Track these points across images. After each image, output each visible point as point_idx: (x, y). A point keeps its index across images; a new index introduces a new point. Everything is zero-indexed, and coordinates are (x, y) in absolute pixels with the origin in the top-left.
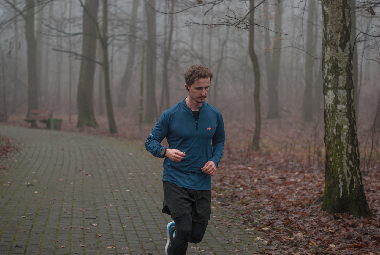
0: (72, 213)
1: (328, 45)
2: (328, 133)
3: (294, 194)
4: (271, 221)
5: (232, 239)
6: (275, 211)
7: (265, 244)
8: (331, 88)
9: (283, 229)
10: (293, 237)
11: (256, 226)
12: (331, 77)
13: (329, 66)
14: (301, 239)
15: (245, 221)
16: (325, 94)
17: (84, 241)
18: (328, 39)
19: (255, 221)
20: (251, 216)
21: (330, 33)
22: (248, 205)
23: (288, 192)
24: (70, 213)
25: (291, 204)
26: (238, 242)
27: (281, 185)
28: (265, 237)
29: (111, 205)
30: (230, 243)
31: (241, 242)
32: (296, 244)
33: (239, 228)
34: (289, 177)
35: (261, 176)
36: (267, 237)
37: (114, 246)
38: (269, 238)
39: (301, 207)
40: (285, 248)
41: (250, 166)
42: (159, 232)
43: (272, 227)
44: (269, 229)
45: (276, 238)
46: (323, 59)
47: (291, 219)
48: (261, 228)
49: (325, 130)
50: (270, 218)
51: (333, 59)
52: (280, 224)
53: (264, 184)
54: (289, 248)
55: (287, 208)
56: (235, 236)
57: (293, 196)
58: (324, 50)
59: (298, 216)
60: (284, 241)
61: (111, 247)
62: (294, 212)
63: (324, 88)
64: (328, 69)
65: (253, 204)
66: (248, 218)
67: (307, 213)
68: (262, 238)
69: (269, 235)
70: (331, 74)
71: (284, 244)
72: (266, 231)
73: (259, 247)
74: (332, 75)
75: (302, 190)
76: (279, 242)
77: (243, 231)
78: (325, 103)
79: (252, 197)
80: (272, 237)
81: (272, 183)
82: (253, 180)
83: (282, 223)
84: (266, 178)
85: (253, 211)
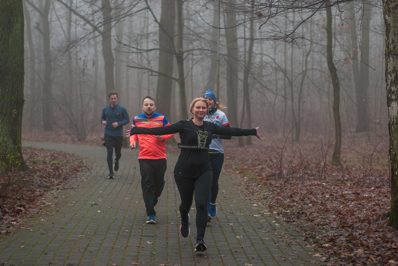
0: (131, 232)
1: (390, 55)
2: (392, 146)
3: (364, 210)
4: (333, 238)
5: (289, 256)
6: (339, 227)
7: (323, 260)
8: (395, 99)
9: (344, 245)
10: (353, 253)
11: (318, 243)
12: (395, 89)
13: (393, 77)
14: (360, 256)
15: (307, 238)
16: (389, 106)
17: (138, 259)
18: (391, 49)
19: (317, 237)
20: (314, 233)
21: (392, 43)
22: (313, 222)
23: (359, 207)
24: (129, 232)
25: (358, 220)
26: (295, 259)
27: (352, 201)
28: (324, 254)
29: (172, 223)
30: (287, 260)
31: (298, 258)
32: (354, 260)
33: (300, 245)
34: (364, 192)
35: (335, 192)
36: (326, 254)
37: (167, 264)
38: (328, 254)
39: (367, 223)
40: (342, 264)
41: (324, 182)
42: (216, 250)
43: (333, 243)
44: (330, 245)
45: (335, 254)
46: (386, 70)
47: (355, 235)
48: (321, 245)
49: (390, 142)
50: (333, 234)
51: (396, 70)
52: (342, 240)
53: (335, 200)
54: (346, 264)
55: (353, 224)
56: (294, 253)
57: (363, 212)
58: (386, 60)
59: (363, 232)
60: (342, 257)
61: (163, 265)
62: (360, 228)
63: (388, 99)
64: (392, 80)
65: (318, 220)
66: (311, 234)
67: (372, 228)
68: (321, 255)
69: (328, 252)
70: (394, 85)
71: (342, 261)
72: (327, 247)
73: (315, 264)
74: (396, 85)
75: (374, 205)
76: (338, 258)
77: (303, 248)
78: (389, 116)
79: (318, 213)
80: (331, 253)
81: (344, 198)
82: (325, 196)
83: (345, 239)
84: (339, 193)
85: (317, 228)
